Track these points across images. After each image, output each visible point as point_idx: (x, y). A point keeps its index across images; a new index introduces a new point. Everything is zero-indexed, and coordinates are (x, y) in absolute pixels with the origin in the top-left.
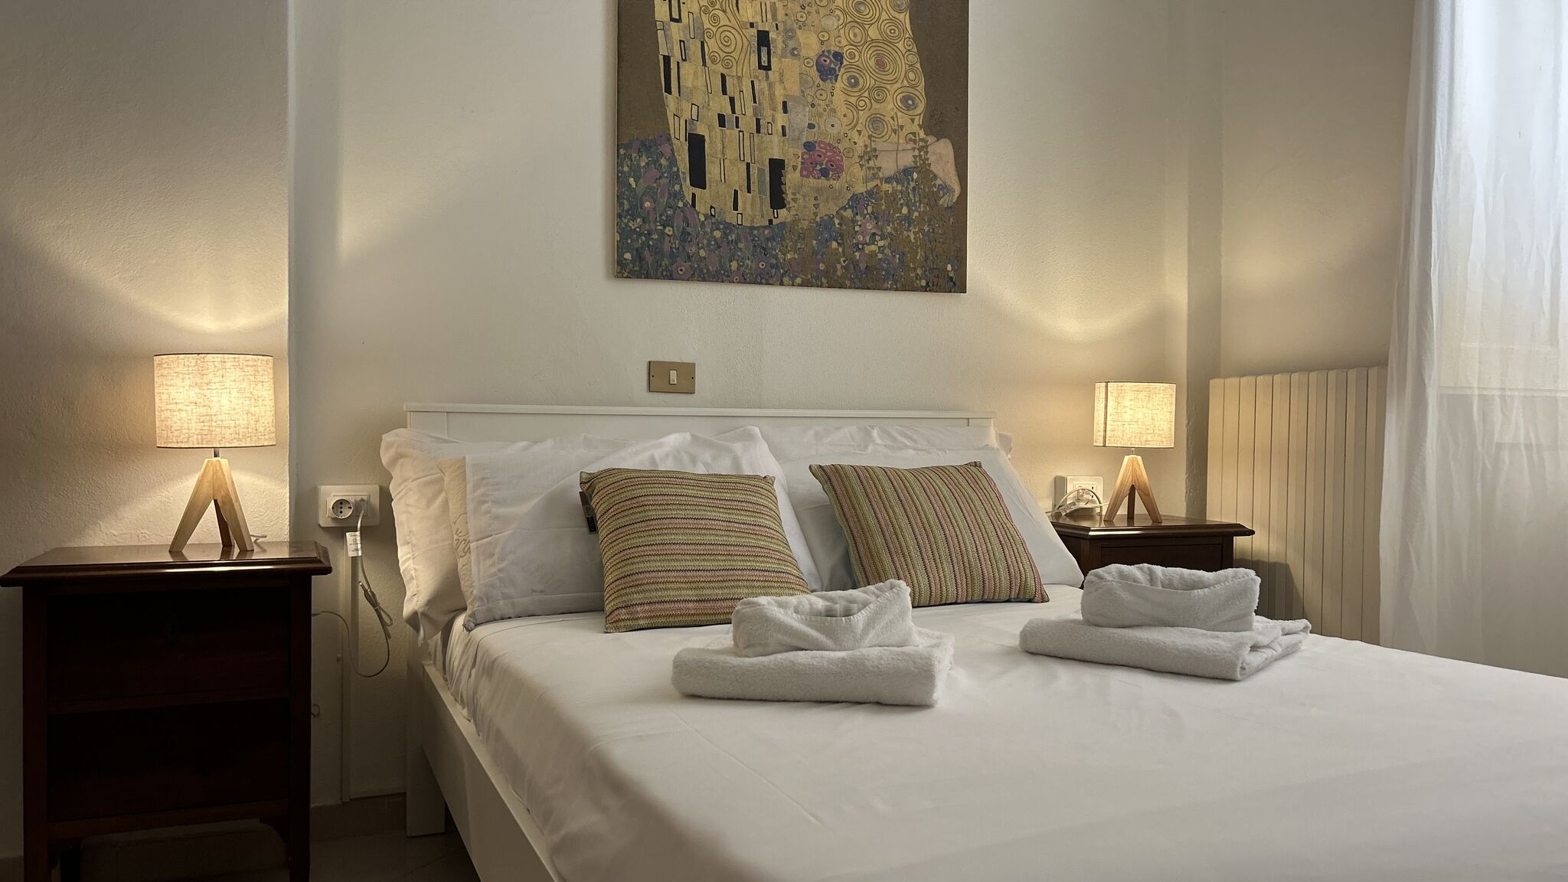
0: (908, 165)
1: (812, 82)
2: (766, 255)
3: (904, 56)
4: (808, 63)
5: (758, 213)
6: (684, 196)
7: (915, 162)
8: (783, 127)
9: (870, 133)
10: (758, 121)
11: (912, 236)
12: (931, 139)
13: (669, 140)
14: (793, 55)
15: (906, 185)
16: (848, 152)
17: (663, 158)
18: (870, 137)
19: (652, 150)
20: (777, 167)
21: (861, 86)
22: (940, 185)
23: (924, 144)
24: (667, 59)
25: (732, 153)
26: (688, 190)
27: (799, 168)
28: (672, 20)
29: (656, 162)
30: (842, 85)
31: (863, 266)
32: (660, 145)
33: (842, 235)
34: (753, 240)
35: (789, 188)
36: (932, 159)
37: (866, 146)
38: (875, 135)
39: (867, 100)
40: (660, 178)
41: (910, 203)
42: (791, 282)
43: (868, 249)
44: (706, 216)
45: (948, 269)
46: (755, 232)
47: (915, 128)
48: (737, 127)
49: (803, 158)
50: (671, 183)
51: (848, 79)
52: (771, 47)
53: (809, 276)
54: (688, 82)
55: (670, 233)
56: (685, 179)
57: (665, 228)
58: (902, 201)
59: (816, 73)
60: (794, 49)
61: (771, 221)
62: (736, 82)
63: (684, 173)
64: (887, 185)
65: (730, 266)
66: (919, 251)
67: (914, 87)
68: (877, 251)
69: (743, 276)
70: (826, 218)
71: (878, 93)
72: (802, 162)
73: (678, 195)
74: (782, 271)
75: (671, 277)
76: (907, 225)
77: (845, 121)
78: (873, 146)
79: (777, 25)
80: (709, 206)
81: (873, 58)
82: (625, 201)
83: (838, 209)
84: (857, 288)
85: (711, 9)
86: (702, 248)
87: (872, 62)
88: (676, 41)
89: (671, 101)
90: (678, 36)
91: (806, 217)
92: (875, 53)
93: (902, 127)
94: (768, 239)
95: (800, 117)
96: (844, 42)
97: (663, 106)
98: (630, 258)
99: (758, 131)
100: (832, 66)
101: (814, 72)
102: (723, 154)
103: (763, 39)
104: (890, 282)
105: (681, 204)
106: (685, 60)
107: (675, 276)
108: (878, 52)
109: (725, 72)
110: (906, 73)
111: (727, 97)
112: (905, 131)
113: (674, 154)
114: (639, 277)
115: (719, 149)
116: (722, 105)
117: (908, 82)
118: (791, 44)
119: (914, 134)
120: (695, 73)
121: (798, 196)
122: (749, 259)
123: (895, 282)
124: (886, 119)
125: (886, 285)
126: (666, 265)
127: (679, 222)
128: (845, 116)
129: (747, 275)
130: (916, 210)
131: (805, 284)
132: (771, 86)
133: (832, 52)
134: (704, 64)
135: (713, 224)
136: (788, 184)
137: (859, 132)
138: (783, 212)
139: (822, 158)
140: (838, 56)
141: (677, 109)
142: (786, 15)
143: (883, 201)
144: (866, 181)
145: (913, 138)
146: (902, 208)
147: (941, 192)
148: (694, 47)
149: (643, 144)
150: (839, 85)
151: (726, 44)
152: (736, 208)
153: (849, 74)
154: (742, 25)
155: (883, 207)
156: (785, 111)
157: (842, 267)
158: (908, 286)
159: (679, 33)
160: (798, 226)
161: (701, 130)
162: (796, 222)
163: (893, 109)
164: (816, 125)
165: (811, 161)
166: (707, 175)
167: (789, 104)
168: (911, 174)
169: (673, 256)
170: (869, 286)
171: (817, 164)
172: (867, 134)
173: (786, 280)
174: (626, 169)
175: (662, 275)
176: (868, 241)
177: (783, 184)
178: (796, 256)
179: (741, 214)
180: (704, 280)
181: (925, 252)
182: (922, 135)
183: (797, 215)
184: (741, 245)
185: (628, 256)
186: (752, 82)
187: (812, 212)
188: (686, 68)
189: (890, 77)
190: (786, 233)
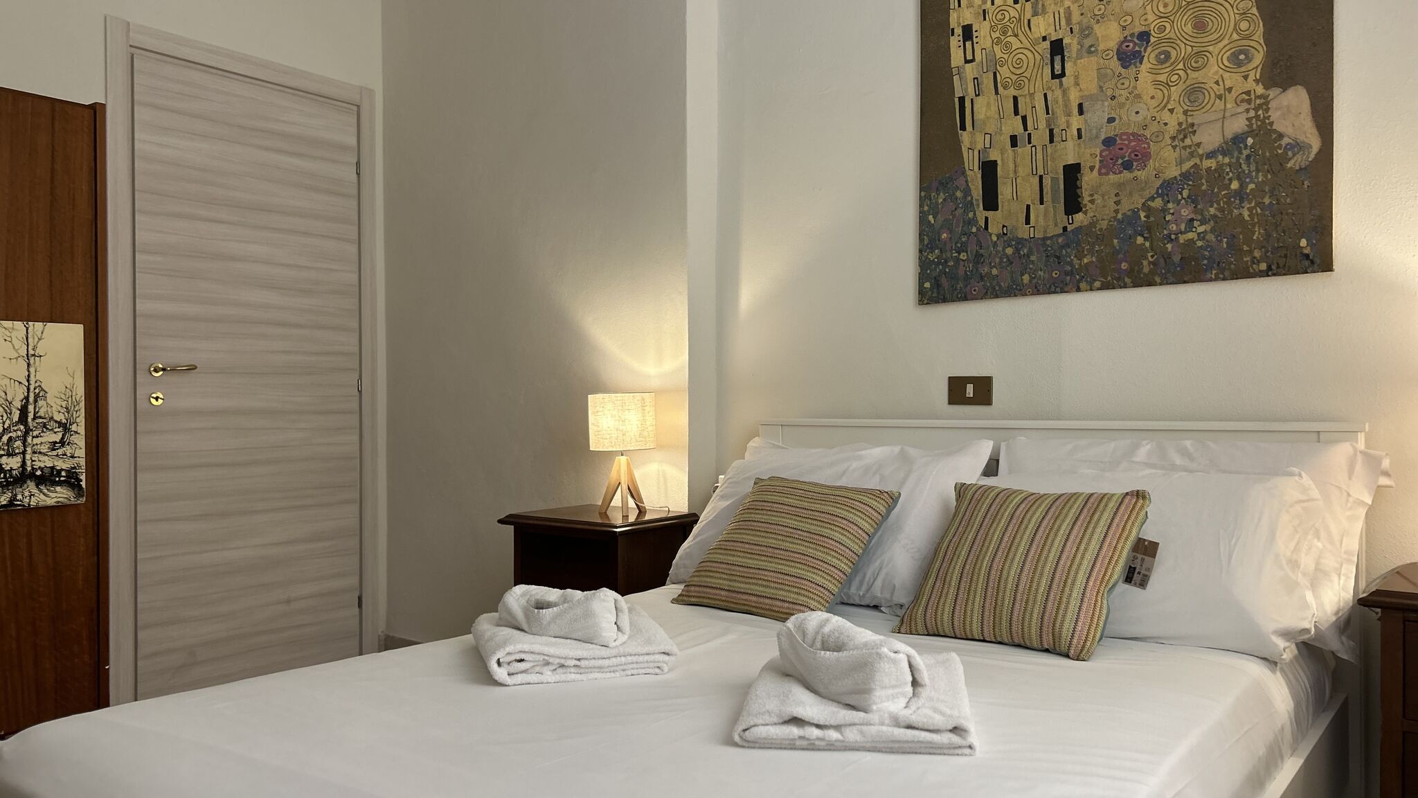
0: (1240, 131)
1: (1112, 73)
2: (1059, 263)
3: (1232, 7)
4: (1107, 55)
5: (1051, 223)
6: (977, 221)
7: (1250, 126)
8: (1079, 130)
9: (1186, 108)
10: (1051, 131)
11: (1246, 214)
12: (1272, 93)
13: (964, 173)
14: (1089, 52)
15: (1236, 154)
16: (1158, 136)
17: (959, 191)
18: (1185, 113)
19: (949, 186)
20: (1072, 172)
21: (1172, 60)
22: (1288, 144)
23: (1262, 101)
24: (962, 100)
25: (1023, 171)
26: (981, 214)
27: (1097, 167)
28: (967, 62)
29: (953, 197)
30: (1151, 66)
31: (1176, 258)
32: (955, 180)
33: (1149, 229)
34: (1046, 251)
35: (1086, 190)
36: (1274, 115)
37: (1180, 124)
38: (1193, 108)
39: (1181, 73)
40: (956, 209)
41: (1241, 174)
42: (1089, 287)
43: (1182, 238)
44: (998, 236)
45: (1301, 245)
46: (1048, 242)
47: (1250, 84)
48: (1030, 143)
49: (1101, 156)
50: (966, 212)
51: (1157, 56)
52: (1065, 54)
53: (1109, 278)
54: (980, 116)
55: (964, 258)
56: (978, 205)
57: (959, 254)
58: (1231, 174)
59: (1118, 63)
60: (1091, 46)
61: (1065, 229)
62: (1028, 100)
63: (977, 200)
64: (1209, 161)
65: (1022, 280)
66: (1257, 229)
67: (1248, 38)
68: (1196, 238)
69: (1036, 287)
70: (1129, 213)
71: (1198, 58)
72: (1100, 160)
73: (973, 222)
74: (1078, 277)
75: (965, 298)
76: (1238, 201)
77: (1154, 103)
78: (1190, 120)
79: (1071, 28)
80: (1002, 226)
81: (1190, 23)
82: (925, 237)
83: (1143, 201)
84: (1171, 284)
85: (1003, 38)
86: (994, 267)
87: (1189, 29)
88: (971, 81)
89: (965, 137)
90: (971, 74)
91: (1105, 217)
92: (1192, 16)
93: (1230, 90)
94: (1062, 247)
95: (1098, 115)
96: (1151, 17)
97: (957, 144)
98: (929, 287)
99: (1051, 141)
100: (1137, 48)
101: (1115, 63)
102: (1015, 172)
103: (1057, 48)
104: (1214, 272)
105: (974, 230)
106: (979, 95)
107: (969, 297)
108: (1196, 14)
109: (1016, 93)
110: (1235, 25)
111: (1019, 117)
112: (1234, 93)
113: (968, 185)
114: (937, 302)
115: (1011, 169)
116: (1015, 126)
117: (1238, 34)
118: (1087, 42)
119: (1248, 93)
120: (988, 105)
121: (1096, 196)
122: (1041, 270)
123: (1222, 271)
124: (1207, 86)
125: (1209, 276)
126: (961, 287)
127: (973, 247)
128: (1153, 98)
129: (1039, 286)
130: (1252, 182)
131: (1106, 287)
132: (1065, 92)
133: (1136, 35)
134: (997, 93)
135: (1006, 241)
136: (1084, 186)
137: (1171, 111)
138: (1079, 217)
139: (1124, 150)
140: (1144, 36)
141: (971, 143)
142: (1082, 14)
143: (1204, 181)
144: (1180, 162)
145: (1247, 97)
146: (1230, 184)
147: (1290, 153)
148: (987, 81)
149: (941, 183)
150: (1145, 66)
151: (1019, 66)
152: (1028, 222)
153: (1157, 51)
154: (1034, 43)
155: (1204, 187)
156: (1081, 111)
157: (1150, 263)
158: (1243, 273)
159: (973, 72)
160: (1095, 227)
161: (994, 155)
162: (1093, 224)
163: (1217, 72)
164: (1117, 117)
165: (1111, 157)
166: (1000, 197)
167: (1085, 106)
168: (1244, 141)
169: (967, 279)
170: (1186, 279)
171: (1118, 158)
172: (1182, 110)
173: (1083, 285)
174: (926, 208)
175: (958, 297)
176: (1183, 230)
177: (1079, 188)
178: (1094, 259)
179: (1034, 227)
180: (997, 297)
181: (1265, 230)
182: (1260, 90)
183: (1094, 216)
184: (1033, 258)
185: (927, 285)
186: (1045, 95)
187: (1113, 209)
188: (979, 102)
189: (1215, 36)
190: (1082, 237)
